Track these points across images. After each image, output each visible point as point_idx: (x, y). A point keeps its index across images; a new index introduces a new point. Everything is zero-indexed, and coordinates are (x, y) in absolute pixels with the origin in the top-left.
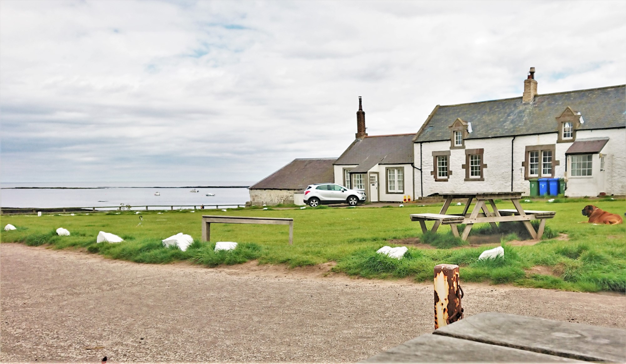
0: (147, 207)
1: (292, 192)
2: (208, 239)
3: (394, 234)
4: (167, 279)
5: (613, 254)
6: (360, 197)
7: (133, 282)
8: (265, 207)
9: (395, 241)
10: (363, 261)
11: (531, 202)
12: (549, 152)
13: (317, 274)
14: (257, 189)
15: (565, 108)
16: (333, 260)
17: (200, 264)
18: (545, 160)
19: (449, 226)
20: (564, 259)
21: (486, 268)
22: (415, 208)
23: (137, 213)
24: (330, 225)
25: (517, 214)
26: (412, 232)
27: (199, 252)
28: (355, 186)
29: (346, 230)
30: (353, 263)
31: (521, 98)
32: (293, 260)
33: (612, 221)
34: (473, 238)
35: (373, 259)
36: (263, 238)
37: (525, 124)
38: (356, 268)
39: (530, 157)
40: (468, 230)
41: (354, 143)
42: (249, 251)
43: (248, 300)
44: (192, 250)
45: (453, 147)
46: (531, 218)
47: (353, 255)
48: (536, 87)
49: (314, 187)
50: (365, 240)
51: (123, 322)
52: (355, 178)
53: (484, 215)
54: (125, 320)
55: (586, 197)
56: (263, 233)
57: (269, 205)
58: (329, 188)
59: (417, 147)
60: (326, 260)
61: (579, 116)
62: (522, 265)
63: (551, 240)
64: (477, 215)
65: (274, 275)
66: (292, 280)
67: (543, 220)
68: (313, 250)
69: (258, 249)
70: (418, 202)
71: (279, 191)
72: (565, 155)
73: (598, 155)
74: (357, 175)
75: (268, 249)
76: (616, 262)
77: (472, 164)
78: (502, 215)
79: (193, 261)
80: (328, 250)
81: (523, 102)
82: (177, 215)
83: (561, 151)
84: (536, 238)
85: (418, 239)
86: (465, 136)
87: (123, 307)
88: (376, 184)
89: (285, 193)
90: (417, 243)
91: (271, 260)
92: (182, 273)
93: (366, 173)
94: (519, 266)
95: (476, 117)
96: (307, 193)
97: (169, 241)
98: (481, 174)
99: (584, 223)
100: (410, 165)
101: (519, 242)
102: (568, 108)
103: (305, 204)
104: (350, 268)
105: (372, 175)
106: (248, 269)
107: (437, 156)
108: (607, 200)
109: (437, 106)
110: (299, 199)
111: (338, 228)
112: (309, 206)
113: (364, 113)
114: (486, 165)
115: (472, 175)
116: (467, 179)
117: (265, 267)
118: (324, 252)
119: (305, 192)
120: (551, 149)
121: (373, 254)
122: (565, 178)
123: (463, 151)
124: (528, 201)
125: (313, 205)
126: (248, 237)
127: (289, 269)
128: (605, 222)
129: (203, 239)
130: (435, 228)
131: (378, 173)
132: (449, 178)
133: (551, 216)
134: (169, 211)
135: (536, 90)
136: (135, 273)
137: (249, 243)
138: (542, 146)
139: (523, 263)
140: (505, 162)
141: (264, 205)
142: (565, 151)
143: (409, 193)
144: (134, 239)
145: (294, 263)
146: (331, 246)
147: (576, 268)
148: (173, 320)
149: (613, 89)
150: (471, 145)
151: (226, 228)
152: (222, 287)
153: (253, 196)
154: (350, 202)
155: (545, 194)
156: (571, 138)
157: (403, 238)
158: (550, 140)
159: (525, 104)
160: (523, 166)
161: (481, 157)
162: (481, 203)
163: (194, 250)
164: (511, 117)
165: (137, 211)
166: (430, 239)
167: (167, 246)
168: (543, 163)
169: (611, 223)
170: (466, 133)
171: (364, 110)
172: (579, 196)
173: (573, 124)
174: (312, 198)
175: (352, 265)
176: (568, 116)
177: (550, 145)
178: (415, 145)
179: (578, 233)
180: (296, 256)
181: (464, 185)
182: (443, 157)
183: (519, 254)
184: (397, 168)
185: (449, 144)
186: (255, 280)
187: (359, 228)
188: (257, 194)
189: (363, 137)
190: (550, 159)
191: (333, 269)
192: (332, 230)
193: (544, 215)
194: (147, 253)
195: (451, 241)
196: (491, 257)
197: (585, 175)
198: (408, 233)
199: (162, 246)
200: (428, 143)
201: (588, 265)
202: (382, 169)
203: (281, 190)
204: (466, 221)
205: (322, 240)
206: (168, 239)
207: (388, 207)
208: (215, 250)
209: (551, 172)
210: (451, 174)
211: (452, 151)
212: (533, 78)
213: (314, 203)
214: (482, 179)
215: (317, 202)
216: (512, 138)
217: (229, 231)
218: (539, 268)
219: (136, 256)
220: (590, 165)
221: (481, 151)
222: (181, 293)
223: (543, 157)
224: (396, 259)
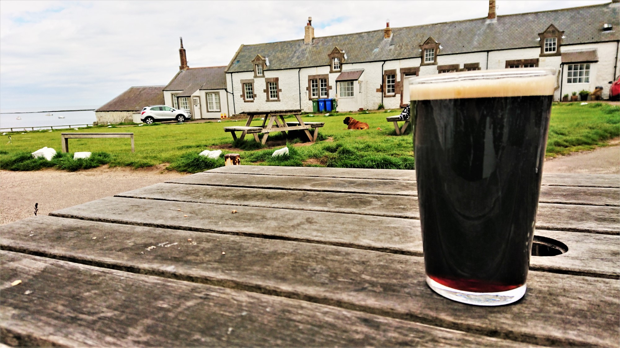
0: (12, 129)
1: (131, 112)
2: (67, 151)
3: (213, 142)
4: (40, 181)
5: (357, 148)
6: (187, 116)
7: (13, 184)
8: (109, 125)
9: (213, 147)
10: (190, 161)
11: (313, 116)
12: (324, 80)
13: (155, 172)
14: (101, 111)
15: (334, 47)
16: (167, 162)
17: (63, 169)
18: (322, 86)
19: (252, 134)
20: (327, 153)
21: (277, 162)
22: (230, 123)
23: (4, 134)
24: (163, 137)
25: (299, 125)
26: (227, 140)
27: (61, 160)
28: (182, 107)
29: (176, 140)
30: (182, 163)
31: (303, 40)
32: (136, 163)
33: (362, 127)
34: (270, 142)
35: (197, 160)
36: (110, 149)
37: (307, 59)
38: (184, 167)
39: (311, 84)
40: (265, 137)
41: (179, 74)
42: (101, 158)
43: (104, 192)
44: (56, 160)
45: (256, 76)
46: (309, 127)
47: (182, 157)
48: (313, 32)
49: (148, 108)
50: (190, 147)
51: (12, 211)
52: (181, 101)
53: (277, 126)
54: (13, 209)
55: (350, 112)
56: (110, 145)
57: (112, 124)
58: (161, 109)
59: (228, 76)
60: (161, 162)
61: (344, 54)
62: (301, 159)
63: (321, 142)
64: (271, 126)
65: (122, 174)
66: (136, 177)
67: (317, 128)
68: (151, 155)
69: (107, 157)
70: (231, 118)
71: (120, 112)
72: (335, 82)
73: (357, 81)
74: (182, 98)
75: (115, 156)
76: (359, 153)
77: (271, 89)
78: (289, 126)
79: (57, 167)
80: (163, 155)
81: (305, 43)
82: (38, 134)
83: (332, 78)
84: (313, 141)
85: (230, 145)
86: (264, 68)
87: (10, 201)
88: (199, 105)
89: (125, 114)
90: (230, 147)
91: (119, 164)
92: (50, 176)
93: (190, 97)
94: (299, 159)
95: (272, 53)
96: (143, 113)
97: (37, 154)
98: (277, 96)
99: (345, 129)
100: (224, 90)
101: (301, 144)
102: (336, 48)
103: (142, 122)
104: (180, 167)
105: (195, 98)
106: (102, 171)
107: (244, 83)
108: (363, 113)
109: (242, 45)
110: (137, 118)
111: (170, 139)
112: (145, 123)
113: (185, 50)
114: (281, 90)
115: (272, 97)
116: (268, 100)
117: (114, 169)
118: (159, 157)
119: (141, 112)
120: (326, 77)
121: (196, 156)
122: (336, 98)
123: (263, 79)
124: (312, 115)
125: (148, 123)
126: (99, 148)
127: (133, 170)
128: (358, 128)
129: (63, 151)
130: (243, 136)
131: (199, 97)
132: (254, 99)
133: (322, 125)
134: (30, 132)
135: (313, 34)
136: (13, 178)
137: (100, 152)
138: (319, 75)
139: (301, 157)
140: (295, 87)
141: (108, 124)
142: (335, 79)
143: (224, 112)
144: (8, 153)
145: (137, 165)
146: (164, 152)
147: (335, 158)
148: (49, 208)
149: (366, 34)
150: (270, 75)
151: (80, 143)
152: (83, 185)
153: (98, 117)
154: (179, 119)
155: (323, 110)
156: (339, 69)
157: (220, 144)
158: (325, 71)
159: (306, 44)
160: (307, 90)
161: (277, 84)
162: (274, 117)
163: (57, 159)
164: (297, 54)
165: (3, 133)
166: (239, 145)
167: (36, 157)
168: (320, 87)
169: (362, 129)
170: (265, 66)
171: (184, 48)
172: (346, 111)
173: (340, 60)
174: (147, 118)
175: (181, 165)
176: (336, 53)
177: (325, 75)
178: (227, 74)
179: (339, 136)
180: (138, 160)
181: (266, 105)
182: (249, 84)
183: (299, 152)
184: (214, 93)
185: (252, 74)
186: (108, 178)
187: (186, 139)
188: (101, 115)
189: (185, 69)
190: (325, 85)
191: (167, 168)
192: (165, 141)
193: (317, 125)
194: (20, 164)
195: (254, 145)
196: (280, 155)
197: (349, 96)
198: (223, 141)
199: (31, 157)
200: (237, 73)
201: (342, 156)
202: (202, 94)
203: (121, 111)
204: (264, 131)
205: (158, 148)
206: (36, 152)
207: (209, 122)
208: (74, 159)
209: (327, 94)
210: (256, 97)
211: (255, 79)
212: (310, 25)
213: (150, 121)
214: (279, 100)
215: (152, 120)
216: (299, 70)
217: (82, 144)
218: (311, 160)
219: (12, 166)
220: (352, 89)
221: (277, 79)
222: (52, 190)
223: (320, 83)
224: (213, 159)
